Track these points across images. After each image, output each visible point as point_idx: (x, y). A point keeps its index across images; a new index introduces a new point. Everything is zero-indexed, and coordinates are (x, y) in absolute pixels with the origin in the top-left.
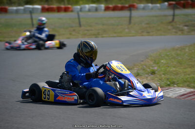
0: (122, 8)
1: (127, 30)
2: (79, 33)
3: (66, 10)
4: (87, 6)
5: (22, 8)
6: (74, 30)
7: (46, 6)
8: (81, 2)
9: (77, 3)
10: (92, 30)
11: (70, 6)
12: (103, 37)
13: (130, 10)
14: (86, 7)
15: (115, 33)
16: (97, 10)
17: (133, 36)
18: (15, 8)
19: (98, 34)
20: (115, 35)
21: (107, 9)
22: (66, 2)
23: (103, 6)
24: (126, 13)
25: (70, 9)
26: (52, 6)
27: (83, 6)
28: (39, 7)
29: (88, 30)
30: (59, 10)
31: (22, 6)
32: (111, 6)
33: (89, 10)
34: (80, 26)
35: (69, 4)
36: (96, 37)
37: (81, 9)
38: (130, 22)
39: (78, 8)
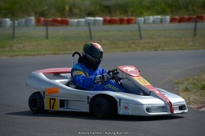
0: (189, 20)
1: (191, 43)
2: (139, 46)
3: (129, 22)
4: (151, 18)
5: (83, 20)
6: (134, 43)
7: (108, 18)
8: (145, 14)
9: (141, 15)
10: (152, 43)
11: (133, 18)
12: (162, 50)
13: (196, 22)
14: (149, 19)
15: (178, 46)
16: (161, 21)
17: (196, 49)
18: (76, 20)
19: (159, 47)
20: (177, 48)
21: (172, 20)
22: (130, 13)
23: (168, 18)
24: (191, 25)
25: (133, 21)
26: (114, 18)
27: (146, 17)
28: (101, 19)
29: (148, 43)
30: (121, 22)
31: (84, 18)
32: (177, 17)
33: (154, 22)
34: (141, 38)
35: (132, 15)
36: (155, 50)
37: (145, 20)
38: (195, 34)
39: (141, 20)
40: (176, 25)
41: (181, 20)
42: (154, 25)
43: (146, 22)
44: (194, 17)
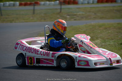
0: (30, 4)
1: (31, 18)
4: (8, 3)
9: (1, 1)
10: (9, 18)
12: (15, 22)
13: (34, 5)
15: (24, 20)
16: (14, 5)
17: (35, 22)
19: (13, 20)
23: (18, 3)
24: (31, 7)
27: (5, 3)
29: (6, 18)
32: (23, 3)
33: (9, 5)
34: (2, 15)
36: (11, 22)
37: (4, 4)
38: (34, 13)
40: (23, 8)
41: (26, 5)
42: (9, 8)
44: (33, 2)
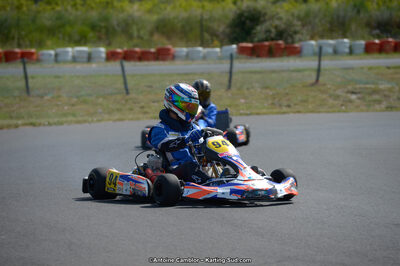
14: (66, 52)
21: (111, 56)
25: (35, 57)
30: (8, 57)
35: (31, 45)
39: (51, 55)
43: (59, 58)
